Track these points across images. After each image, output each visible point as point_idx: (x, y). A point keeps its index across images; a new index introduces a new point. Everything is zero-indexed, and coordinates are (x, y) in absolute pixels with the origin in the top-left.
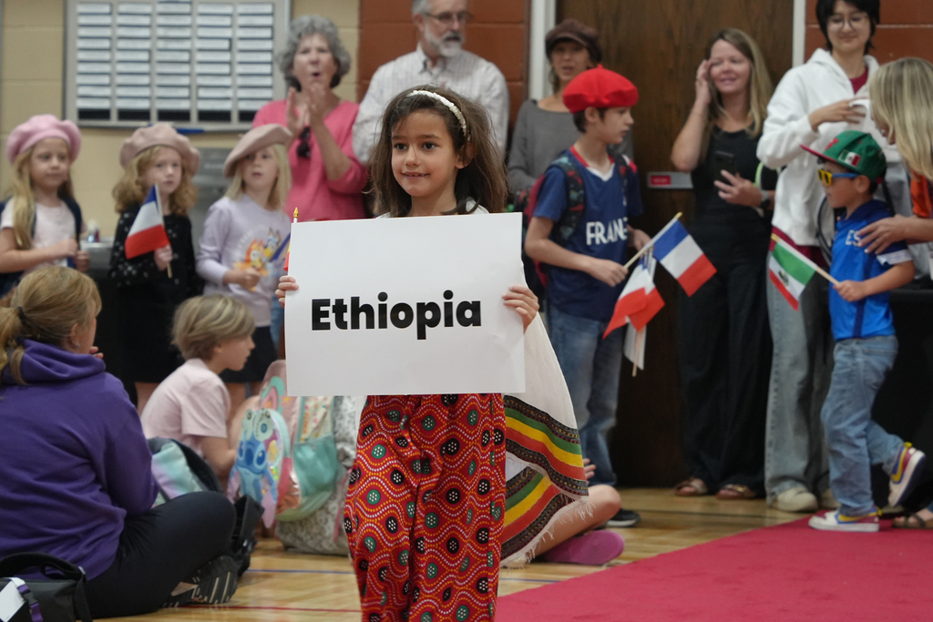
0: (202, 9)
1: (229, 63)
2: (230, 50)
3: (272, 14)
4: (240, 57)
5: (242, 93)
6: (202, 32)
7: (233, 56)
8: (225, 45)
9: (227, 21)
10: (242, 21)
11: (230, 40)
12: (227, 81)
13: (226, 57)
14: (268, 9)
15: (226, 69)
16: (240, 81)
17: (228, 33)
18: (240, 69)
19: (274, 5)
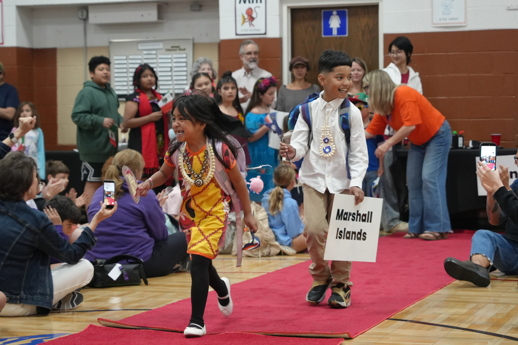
0: (160, 56)
1: (171, 76)
2: (171, 71)
3: (186, 58)
4: (175, 74)
5: (176, 87)
6: (160, 65)
7: (172, 73)
8: (169, 69)
9: (170, 61)
10: (175, 60)
11: (171, 67)
12: (170, 83)
13: (170, 74)
14: (184, 56)
15: (170, 78)
16: (175, 82)
17: (170, 65)
18: (175, 78)
19: (186, 54)
